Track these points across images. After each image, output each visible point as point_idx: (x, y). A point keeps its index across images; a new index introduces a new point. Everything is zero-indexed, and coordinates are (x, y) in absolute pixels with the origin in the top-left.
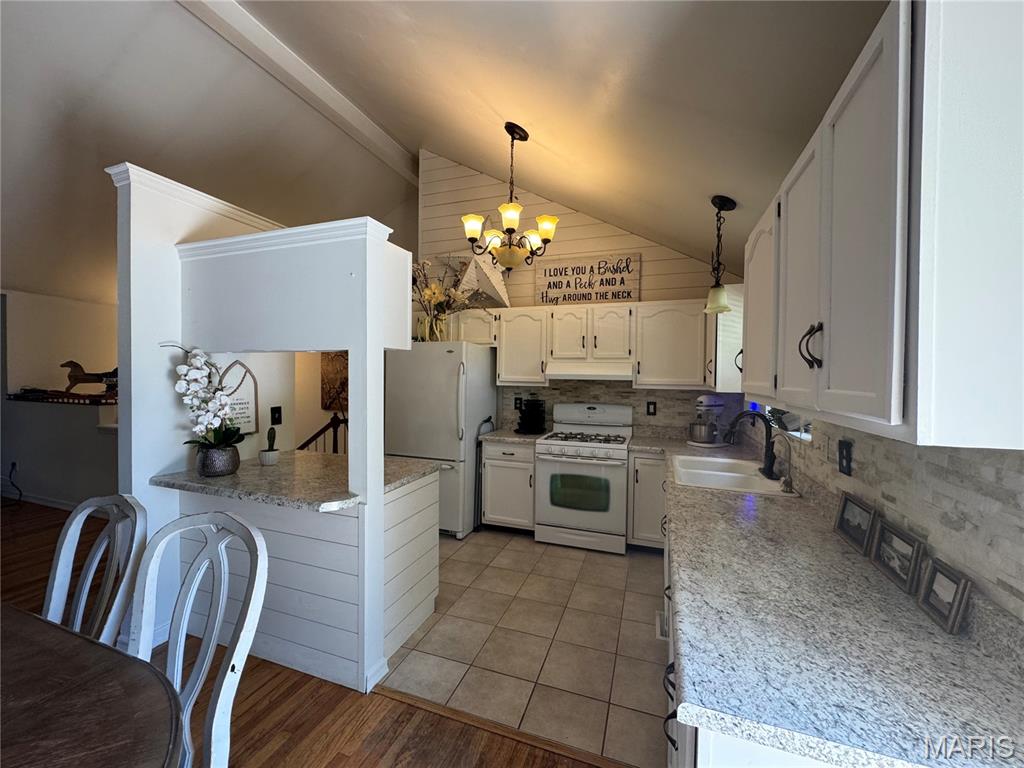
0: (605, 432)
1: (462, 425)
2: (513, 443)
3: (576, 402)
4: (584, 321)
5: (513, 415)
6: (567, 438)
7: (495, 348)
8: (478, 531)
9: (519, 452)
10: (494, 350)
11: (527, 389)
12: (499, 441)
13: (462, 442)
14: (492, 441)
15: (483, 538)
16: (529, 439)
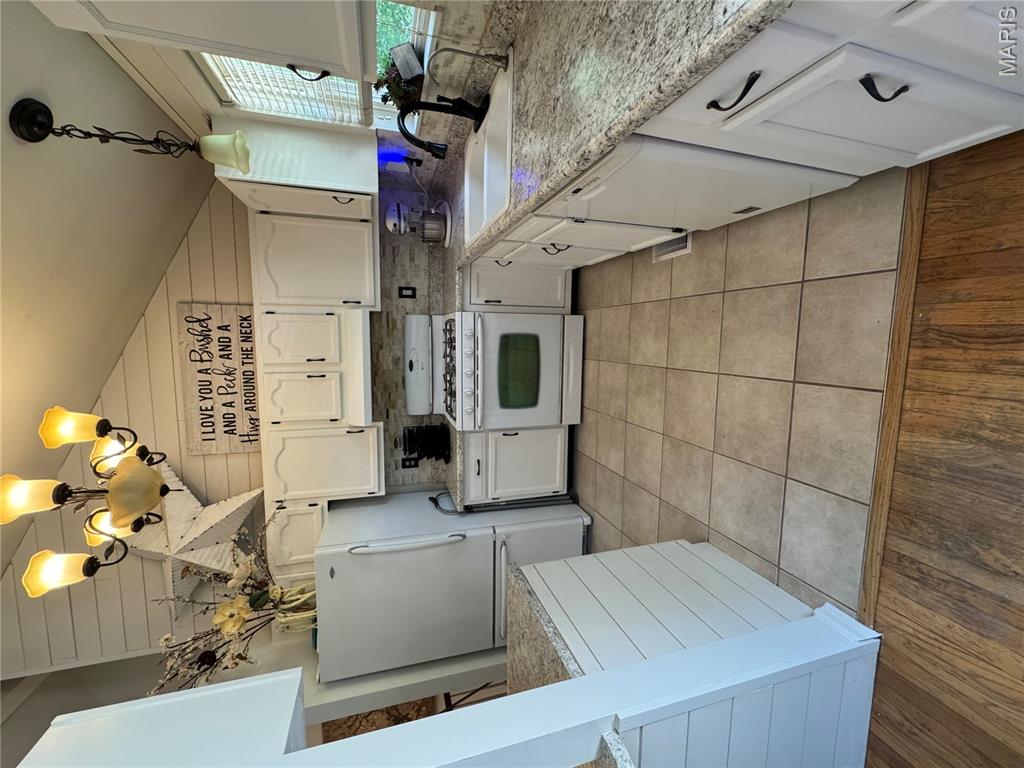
0: (440, 348)
1: (445, 538)
2: (463, 462)
3: (404, 387)
4: (284, 376)
5: (427, 468)
6: (452, 393)
7: (330, 503)
8: (577, 498)
9: (474, 454)
10: (332, 505)
11: (389, 453)
12: (463, 482)
13: (468, 534)
14: (463, 492)
15: (585, 490)
16: (457, 442)
